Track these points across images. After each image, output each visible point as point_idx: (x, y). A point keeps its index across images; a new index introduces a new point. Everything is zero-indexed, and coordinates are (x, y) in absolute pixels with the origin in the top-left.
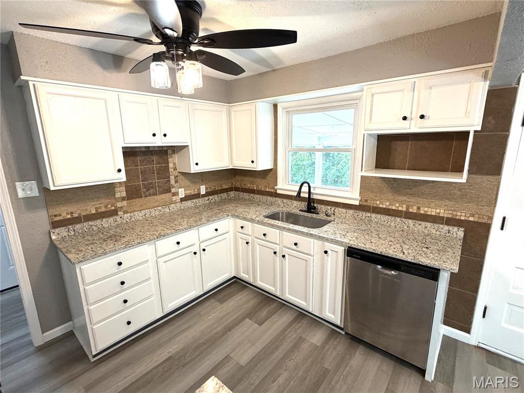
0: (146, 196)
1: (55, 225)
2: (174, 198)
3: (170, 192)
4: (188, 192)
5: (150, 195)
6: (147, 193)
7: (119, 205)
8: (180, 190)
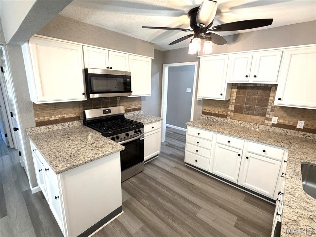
0: (245, 114)
1: (204, 113)
2: (267, 122)
3: (265, 116)
4: (282, 122)
5: (248, 114)
6: (247, 112)
8: (274, 118)
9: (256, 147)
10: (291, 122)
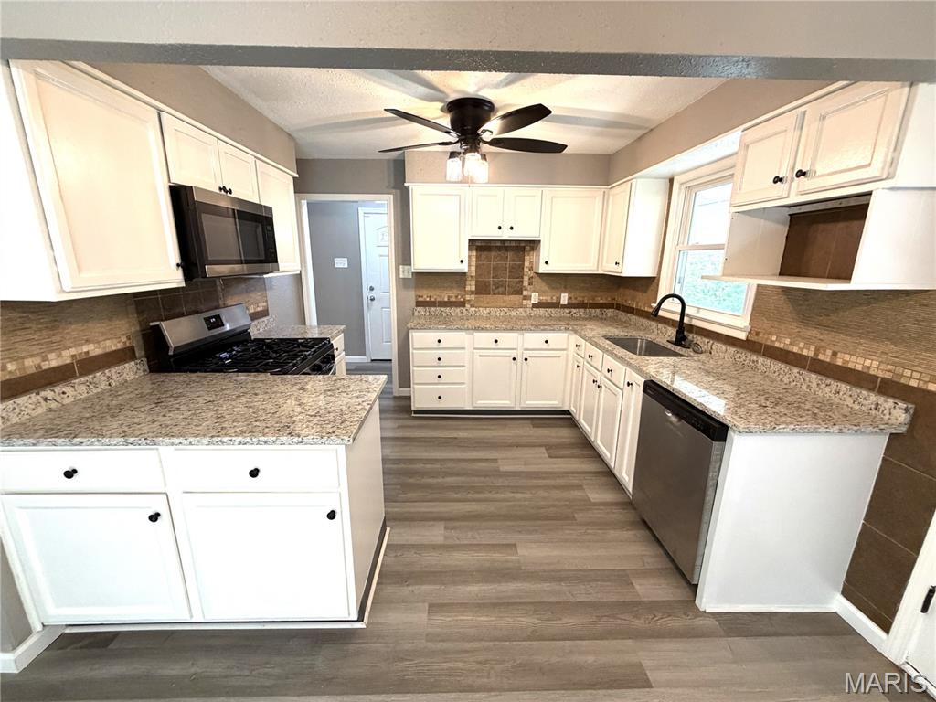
0: (494, 294)
1: (419, 304)
2: (525, 302)
3: (522, 294)
4: (544, 298)
5: (499, 293)
6: (496, 291)
7: (468, 297)
8: (533, 294)
9: (534, 339)
10: (554, 298)
